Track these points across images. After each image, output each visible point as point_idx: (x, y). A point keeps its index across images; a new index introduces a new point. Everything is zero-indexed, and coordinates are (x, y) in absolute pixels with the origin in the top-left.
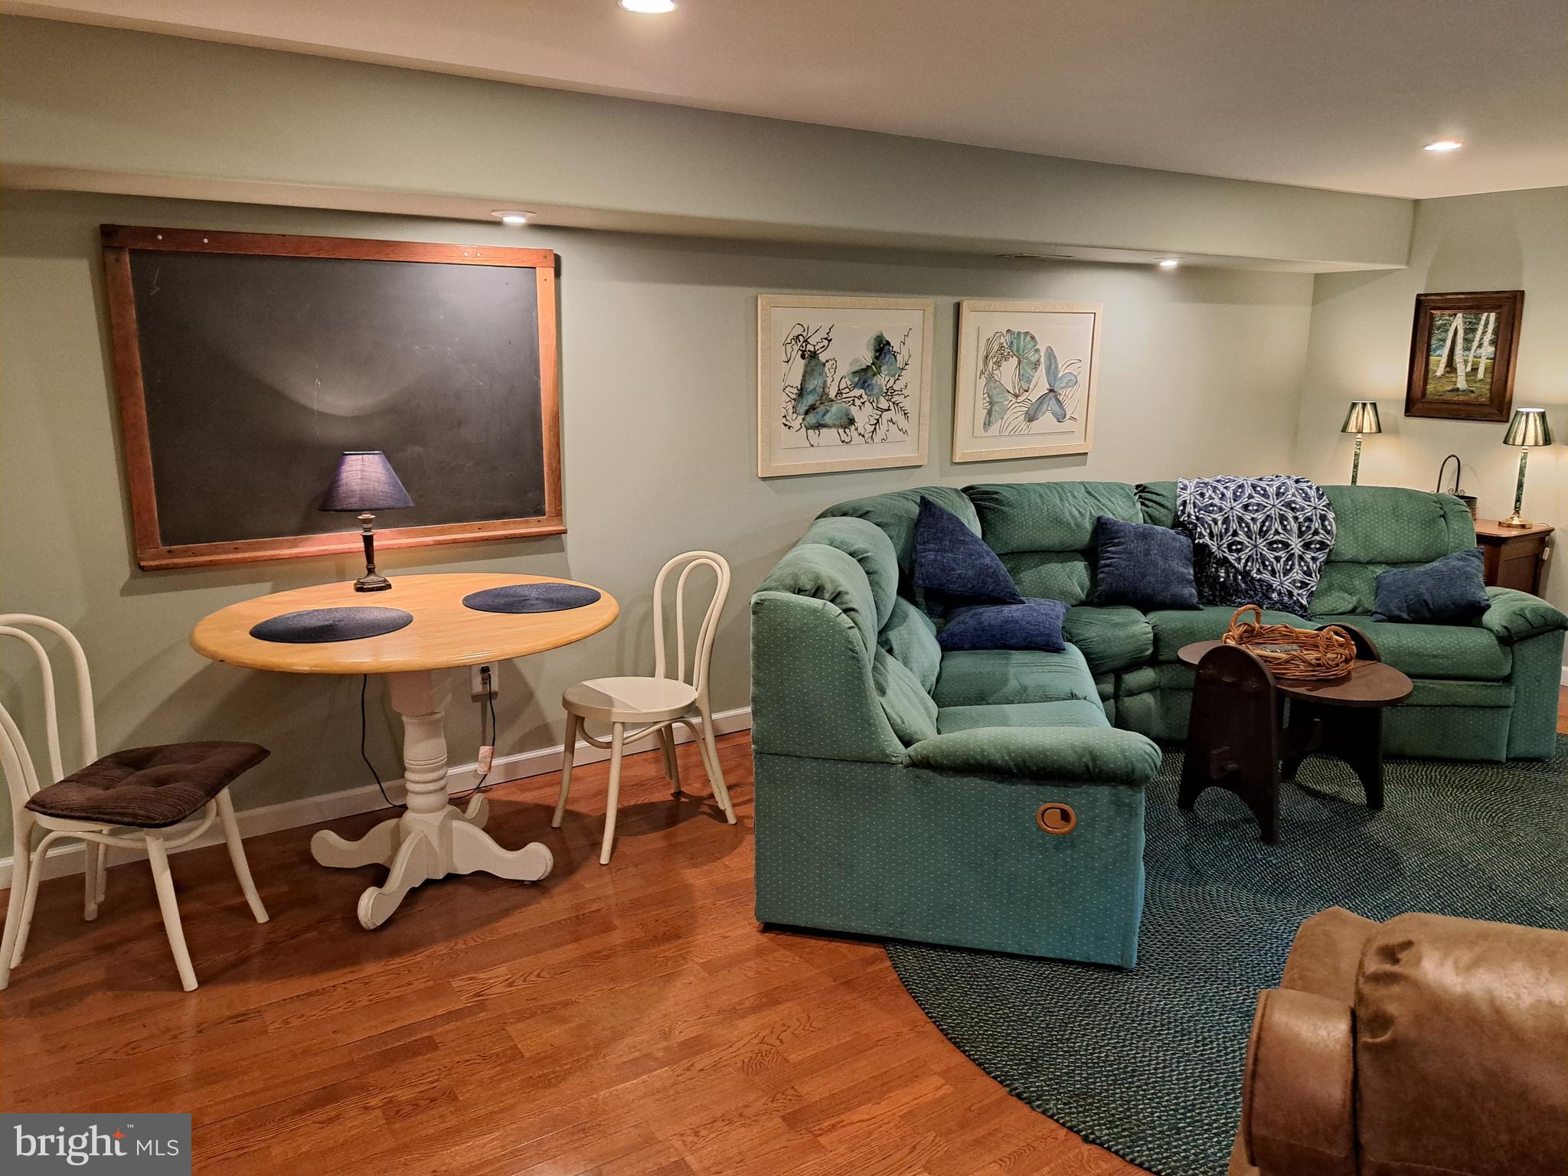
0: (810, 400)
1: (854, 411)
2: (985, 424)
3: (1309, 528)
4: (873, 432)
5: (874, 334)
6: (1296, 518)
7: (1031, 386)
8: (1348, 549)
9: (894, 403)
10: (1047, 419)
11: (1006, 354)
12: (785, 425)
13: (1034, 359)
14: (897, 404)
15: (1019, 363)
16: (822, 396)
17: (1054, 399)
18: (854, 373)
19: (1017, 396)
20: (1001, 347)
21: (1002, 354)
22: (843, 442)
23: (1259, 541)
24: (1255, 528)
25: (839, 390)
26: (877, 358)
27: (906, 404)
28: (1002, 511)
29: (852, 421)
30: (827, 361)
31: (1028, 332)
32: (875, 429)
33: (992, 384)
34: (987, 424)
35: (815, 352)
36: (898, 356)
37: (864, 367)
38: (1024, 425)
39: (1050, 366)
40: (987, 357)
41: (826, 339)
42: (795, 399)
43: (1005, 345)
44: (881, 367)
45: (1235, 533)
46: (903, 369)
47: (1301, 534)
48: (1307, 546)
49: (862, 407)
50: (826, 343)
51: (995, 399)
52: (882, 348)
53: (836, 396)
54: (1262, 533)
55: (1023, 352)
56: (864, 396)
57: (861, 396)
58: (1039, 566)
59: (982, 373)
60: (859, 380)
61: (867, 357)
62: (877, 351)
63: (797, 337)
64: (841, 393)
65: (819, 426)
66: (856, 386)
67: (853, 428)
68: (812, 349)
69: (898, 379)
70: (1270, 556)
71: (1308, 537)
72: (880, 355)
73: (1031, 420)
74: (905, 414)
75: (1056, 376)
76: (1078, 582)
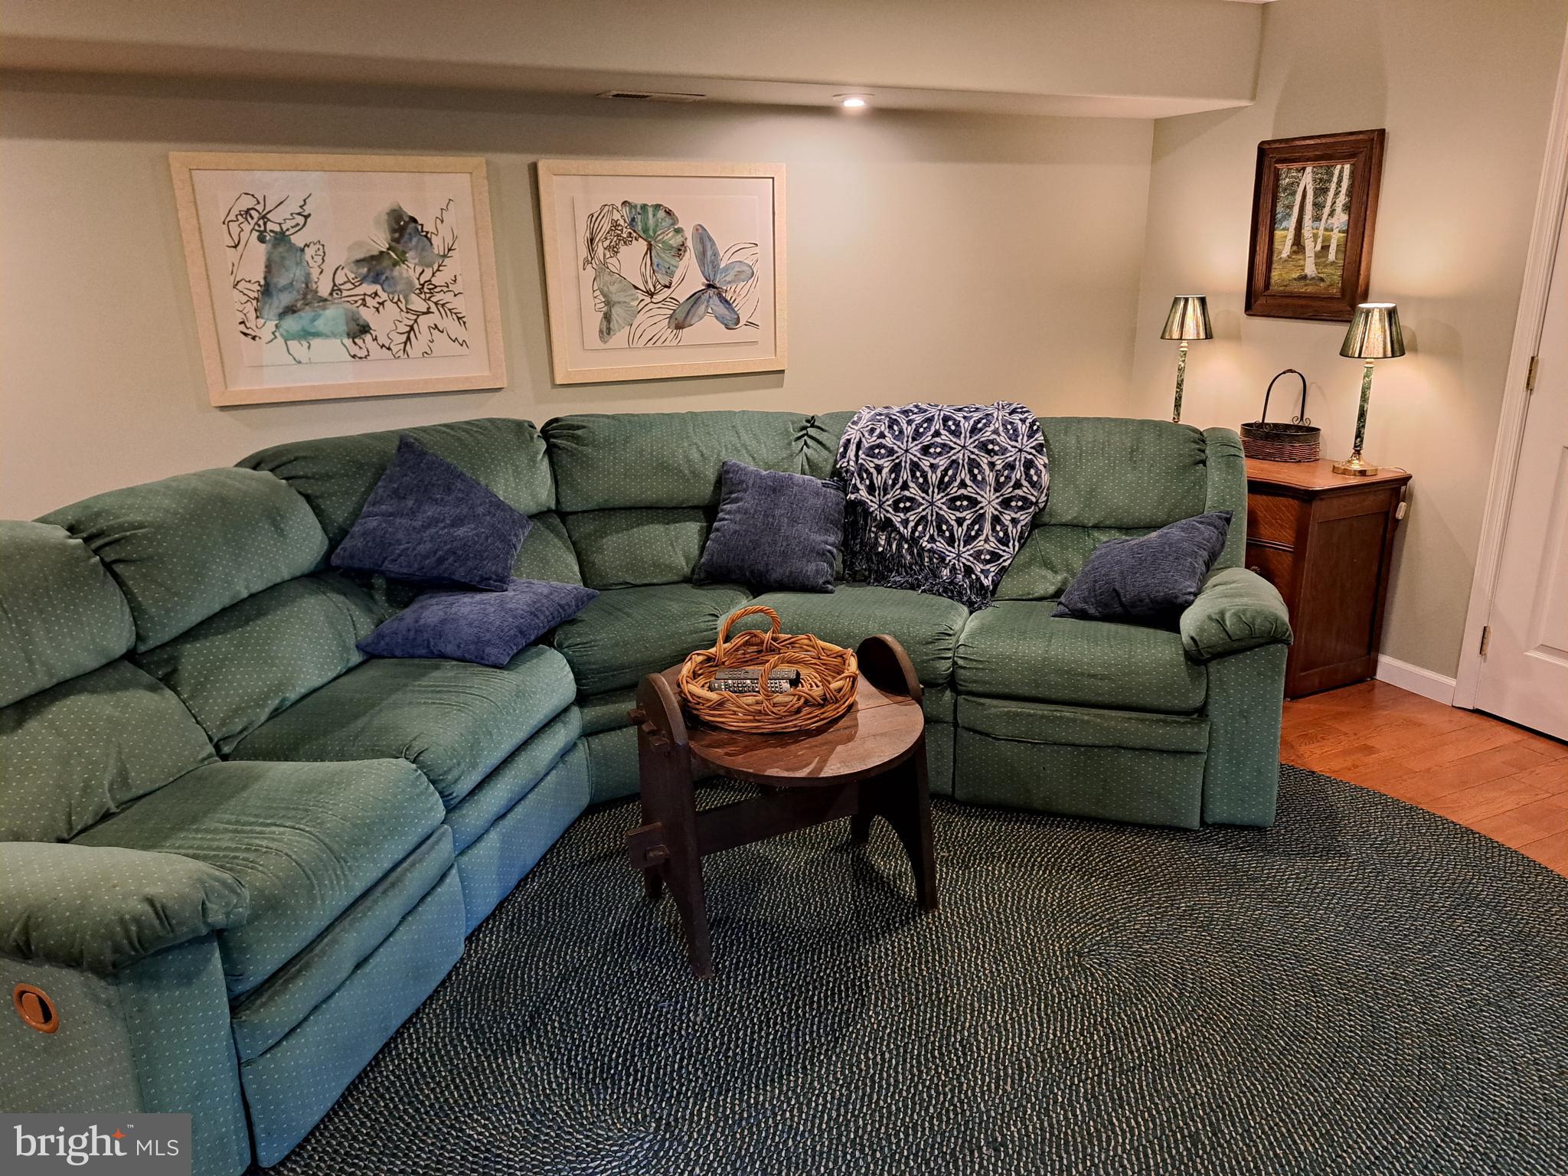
0: (285, 299)
1: (367, 315)
2: (601, 331)
3: (1008, 478)
4: (405, 343)
5: (385, 206)
6: (992, 465)
7: (675, 280)
8: (1066, 506)
9: (436, 304)
10: (707, 326)
11: (625, 236)
12: (246, 334)
13: (675, 241)
14: (443, 305)
15: (650, 247)
16: (305, 295)
17: (716, 299)
18: (358, 261)
19: (652, 295)
20: (615, 225)
21: (618, 235)
22: (354, 356)
23: (937, 497)
24: (934, 478)
25: (335, 285)
26: (397, 241)
27: (458, 304)
28: (581, 452)
29: (365, 329)
30: (307, 245)
31: (660, 205)
32: (408, 338)
33: (607, 278)
34: (606, 331)
35: (282, 233)
36: (434, 239)
37: (376, 253)
38: (669, 333)
39: (704, 253)
40: (592, 240)
41: (299, 214)
42: (257, 299)
43: (621, 222)
44: (404, 253)
45: (905, 486)
46: (445, 256)
47: (999, 487)
48: (1006, 503)
49: (381, 308)
50: (301, 220)
51: (615, 298)
52: (403, 227)
53: (331, 294)
54: (942, 486)
55: (655, 232)
56: (380, 292)
57: (376, 294)
58: (632, 528)
59: (586, 262)
60: (369, 270)
61: (380, 241)
62: (394, 231)
63: (248, 211)
64: (339, 290)
65: (306, 335)
66: (364, 280)
67: (368, 338)
68: (277, 229)
69: (438, 270)
70: (951, 517)
71: (1007, 491)
72: (401, 236)
73: (679, 327)
74: (459, 318)
75: (715, 266)
76: (684, 551)
